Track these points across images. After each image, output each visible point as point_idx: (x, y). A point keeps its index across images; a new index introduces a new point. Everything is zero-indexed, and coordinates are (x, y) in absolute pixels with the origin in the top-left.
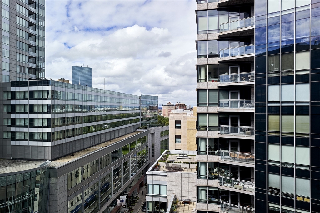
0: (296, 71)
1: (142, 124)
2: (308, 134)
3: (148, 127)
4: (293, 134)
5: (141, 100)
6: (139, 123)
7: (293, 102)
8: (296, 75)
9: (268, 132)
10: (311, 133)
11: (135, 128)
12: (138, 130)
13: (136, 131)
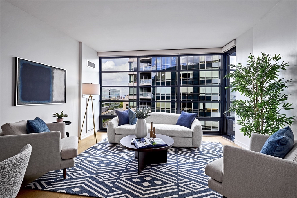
0: (166, 80)
1: (111, 107)
2: (170, 109)
3: (114, 109)
4: (165, 108)
5: (110, 92)
6: (109, 106)
7: (165, 94)
8: (166, 82)
9: (156, 108)
10: (171, 108)
11: (107, 109)
12: (108, 110)
13: (107, 111)
